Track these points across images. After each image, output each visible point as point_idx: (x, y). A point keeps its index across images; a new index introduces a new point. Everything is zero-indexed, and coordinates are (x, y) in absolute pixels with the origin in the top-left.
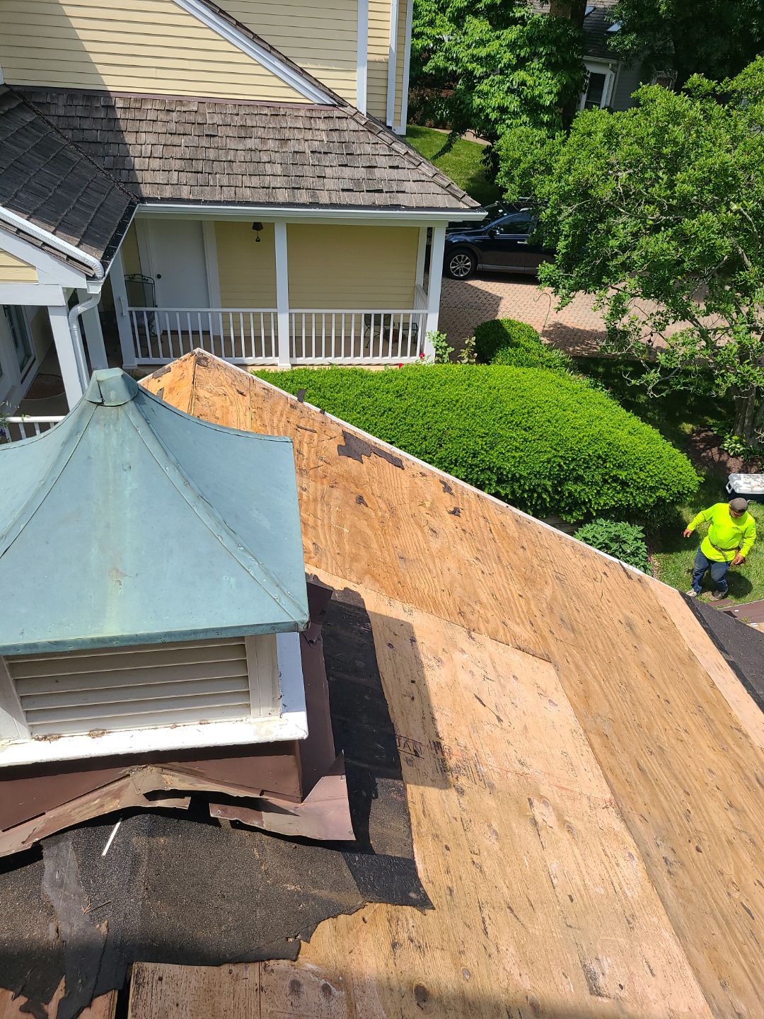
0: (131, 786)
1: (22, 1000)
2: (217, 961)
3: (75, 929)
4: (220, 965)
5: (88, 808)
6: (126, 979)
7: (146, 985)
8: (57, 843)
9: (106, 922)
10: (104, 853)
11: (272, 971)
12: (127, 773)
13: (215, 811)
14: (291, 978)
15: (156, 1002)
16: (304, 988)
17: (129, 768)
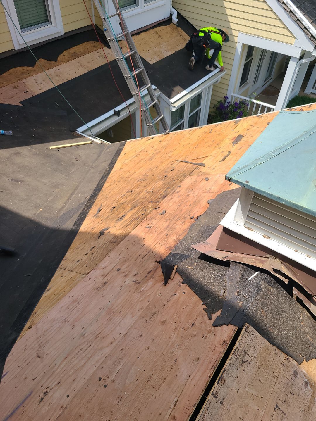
0: (268, 262)
1: (205, 307)
2: (273, 343)
3: (230, 297)
4: (273, 345)
5: (249, 260)
6: (242, 326)
7: (248, 333)
8: (235, 265)
9: (242, 302)
10: (249, 279)
11: (290, 361)
12: (268, 257)
13: (295, 291)
14: (295, 369)
15: (249, 341)
16: (299, 376)
17: (270, 256)
